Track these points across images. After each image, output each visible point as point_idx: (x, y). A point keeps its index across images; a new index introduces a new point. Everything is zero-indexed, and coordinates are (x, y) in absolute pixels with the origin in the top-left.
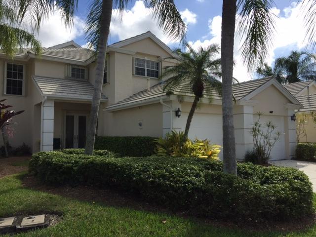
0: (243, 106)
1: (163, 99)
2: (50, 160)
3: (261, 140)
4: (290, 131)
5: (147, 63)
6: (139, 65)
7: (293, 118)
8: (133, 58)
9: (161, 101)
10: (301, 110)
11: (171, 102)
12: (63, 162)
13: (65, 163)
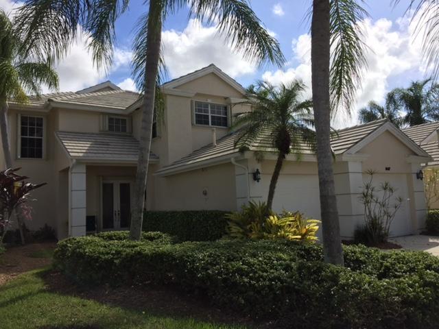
0: (347, 162)
1: (235, 158)
2: (81, 251)
3: (376, 209)
4: (416, 193)
5: (211, 108)
6: (200, 110)
7: (419, 175)
8: (192, 101)
9: (233, 160)
10: (429, 164)
11: (246, 160)
12: (99, 253)
13: (103, 254)
